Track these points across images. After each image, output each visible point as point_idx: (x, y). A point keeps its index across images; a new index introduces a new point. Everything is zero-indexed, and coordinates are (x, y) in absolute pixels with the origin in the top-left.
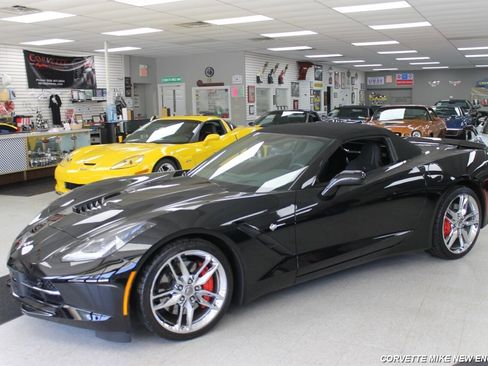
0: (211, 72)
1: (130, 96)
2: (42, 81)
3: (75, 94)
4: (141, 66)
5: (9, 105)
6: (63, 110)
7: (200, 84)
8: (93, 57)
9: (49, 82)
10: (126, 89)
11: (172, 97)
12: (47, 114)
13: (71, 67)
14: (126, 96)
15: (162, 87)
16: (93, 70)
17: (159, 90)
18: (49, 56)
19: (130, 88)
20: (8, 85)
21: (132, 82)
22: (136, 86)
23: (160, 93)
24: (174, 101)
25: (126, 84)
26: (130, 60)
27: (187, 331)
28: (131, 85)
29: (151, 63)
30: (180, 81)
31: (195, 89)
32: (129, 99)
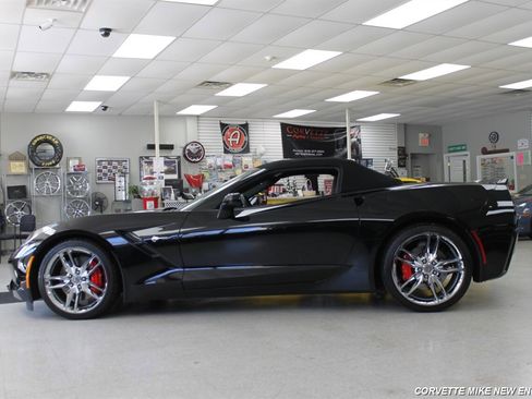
0: (495, 137)
1: (404, 166)
2: (298, 152)
4: (421, 135)
6: (321, 181)
7: (485, 151)
8: (358, 127)
9: (307, 153)
10: (399, 159)
13: (332, 137)
14: (400, 166)
15: (449, 158)
16: (359, 140)
17: (445, 160)
18: (308, 128)
19: (405, 159)
20: (262, 155)
21: (409, 152)
22: (414, 156)
23: (447, 164)
24: (465, 173)
25: (399, 155)
26: (405, 129)
27: (72, 312)
28: (406, 155)
29: (434, 131)
30: (465, 150)
31: (480, 157)
32: (403, 170)
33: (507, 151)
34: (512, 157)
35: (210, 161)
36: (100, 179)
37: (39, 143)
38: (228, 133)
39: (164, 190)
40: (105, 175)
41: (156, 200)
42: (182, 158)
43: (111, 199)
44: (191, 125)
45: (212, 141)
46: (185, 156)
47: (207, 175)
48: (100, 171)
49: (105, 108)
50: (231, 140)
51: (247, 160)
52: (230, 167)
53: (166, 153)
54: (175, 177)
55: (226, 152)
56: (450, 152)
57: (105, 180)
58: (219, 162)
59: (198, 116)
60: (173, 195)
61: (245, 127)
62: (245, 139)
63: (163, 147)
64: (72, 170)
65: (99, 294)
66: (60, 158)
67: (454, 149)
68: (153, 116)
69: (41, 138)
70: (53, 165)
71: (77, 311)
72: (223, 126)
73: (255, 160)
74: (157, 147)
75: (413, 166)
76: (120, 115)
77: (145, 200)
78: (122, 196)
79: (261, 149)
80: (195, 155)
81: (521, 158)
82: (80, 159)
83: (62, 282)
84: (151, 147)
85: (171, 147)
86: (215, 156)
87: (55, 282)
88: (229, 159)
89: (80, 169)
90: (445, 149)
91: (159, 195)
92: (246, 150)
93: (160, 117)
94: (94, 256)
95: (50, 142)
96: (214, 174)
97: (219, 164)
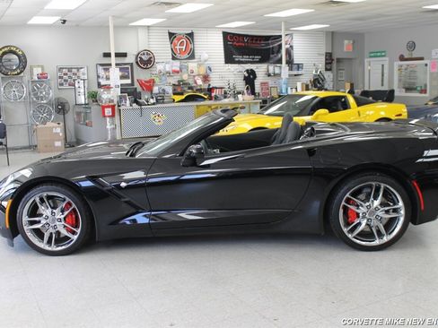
0: (412, 46)
1: (330, 70)
2: (238, 58)
3: (271, 68)
4: (346, 42)
5: (206, 78)
6: (257, 83)
7: (402, 58)
8: (291, 35)
9: (246, 58)
10: (326, 64)
11: (380, 71)
12: (241, 86)
13: (268, 44)
14: (326, 70)
15: (370, 62)
16: (291, 47)
17: (366, 64)
18: (247, 36)
19: (330, 63)
20: (206, 61)
21: (335, 57)
22: (339, 60)
23: (367, 68)
24: (383, 75)
25: (326, 59)
26: (333, 36)
27: (50, 249)
28: (333, 60)
29: (357, 38)
30: (384, 56)
31: (397, 63)
32: (329, 73)
33: (422, 59)
34: (426, 65)
35: (159, 67)
36: (62, 84)
37: (4, 53)
38: (175, 41)
39: (121, 97)
40: (66, 81)
41: (113, 107)
42: (135, 65)
43: (72, 103)
44: (142, 34)
45: (161, 49)
46: (137, 62)
47: (157, 80)
48: (61, 77)
49: (65, 21)
50: (178, 47)
51: (192, 65)
52: (178, 72)
53: (121, 60)
54: (129, 81)
55: (174, 58)
56: (371, 57)
57: (66, 86)
58: (168, 68)
59: (148, 27)
60: (128, 102)
61: (191, 35)
62: (191, 46)
63: (118, 55)
64: (36, 78)
65: (74, 233)
66: (24, 68)
67: (375, 55)
68: (108, 27)
69: (6, 49)
70: (18, 74)
71: (54, 248)
72: (171, 35)
73: (200, 65)
74: (113, 55)
75: (338, 70)
76: (77, 26)
77: (104, 108)
78: (82, 100)
79: (205, 56)
80: (146, 61)
81: (433, 66)
82: (42, 67)
83: (39, 222)
84: (107, 55)
85: (124, 55)
86: (164, 63)
87: (32, 223)
88: (176, 65)
89: (43, 77)
90: (367, 54)
91: (115, 103)
92: (192, 57)
93: (115, 27)
94: (68, 199)
95: (14, 53)
96: (163, 78)
97: (168, 69)
